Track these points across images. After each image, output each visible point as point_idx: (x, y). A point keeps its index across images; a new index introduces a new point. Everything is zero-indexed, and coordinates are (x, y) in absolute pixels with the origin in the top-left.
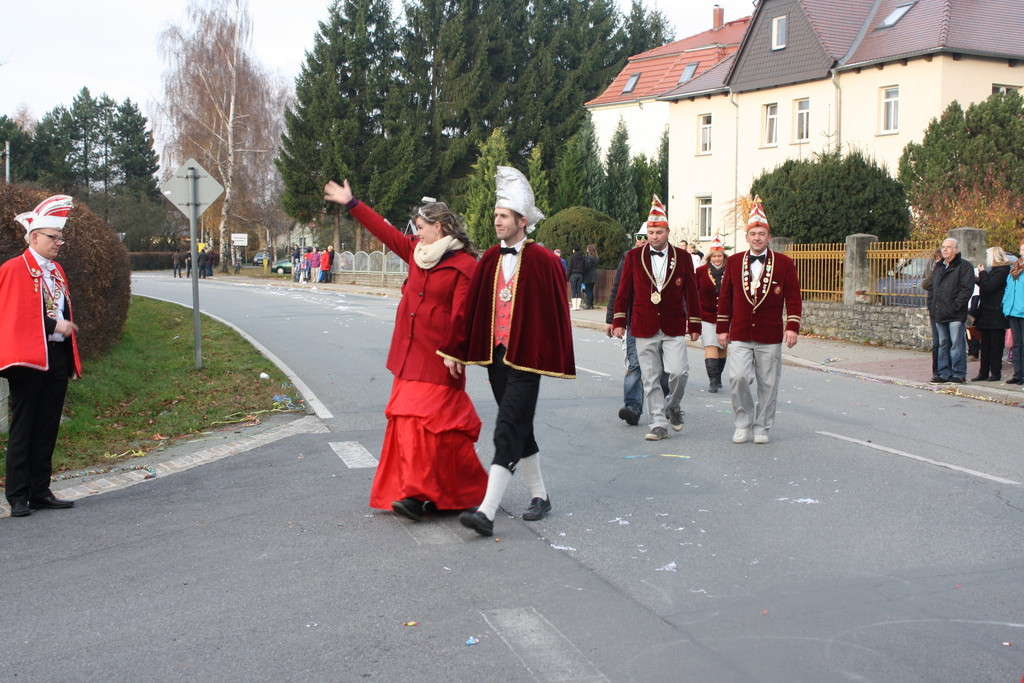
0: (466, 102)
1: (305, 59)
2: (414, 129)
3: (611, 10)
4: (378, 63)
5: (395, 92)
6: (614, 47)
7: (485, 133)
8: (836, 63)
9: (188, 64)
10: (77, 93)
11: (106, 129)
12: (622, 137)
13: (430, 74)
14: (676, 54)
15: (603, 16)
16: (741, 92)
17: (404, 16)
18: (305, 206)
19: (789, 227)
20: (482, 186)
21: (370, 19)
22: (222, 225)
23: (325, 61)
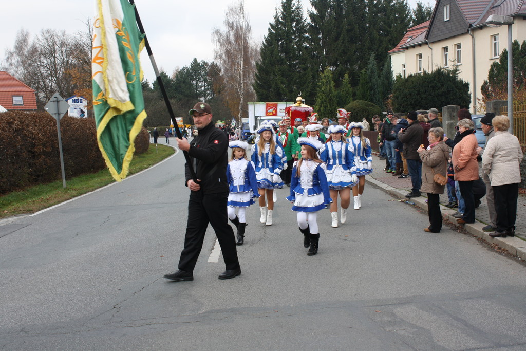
1: (264, 39)
3: (407, 7)
4: (297, 39)
5: (304, 51)
8: (471, 26)
10: (192, 60)
11: (204, 75)
13: (321, 43)
15: (403, 8)
16: (433, 42)
17: (309, 18)
19: (403, 107)
21: (293, 20)
22: (240, 114)
23: (272, 40)
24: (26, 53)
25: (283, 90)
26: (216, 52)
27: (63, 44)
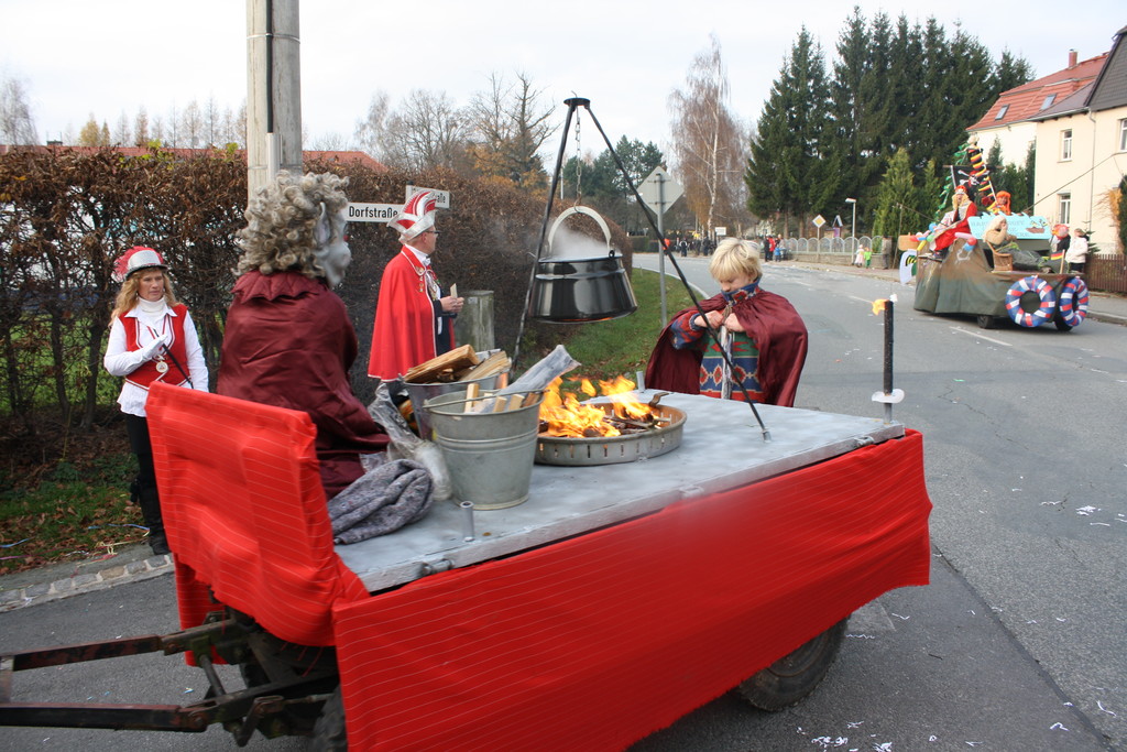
0: (879, 132)
1: (764, 107)
2: (840, 152)
3: (986, 60)
4: (815, 107)
5: (827, 125)
6: (988, 88)
7: (892, 153)
9: (686, 115)
10: (619, 139)
11: (637, 162)
12: (996, 152)
13: (852, 113)
14: (1038, 89)
16: (1099, 110)
17: (834, 74)
18: (765, 207)
20: (890, 190)
21: (809, 77)
22: (709, 221)
23: (778, 107)
24: (384, 127)
25: (794, 186)
26: (674, 126)
27: (442, 110)
